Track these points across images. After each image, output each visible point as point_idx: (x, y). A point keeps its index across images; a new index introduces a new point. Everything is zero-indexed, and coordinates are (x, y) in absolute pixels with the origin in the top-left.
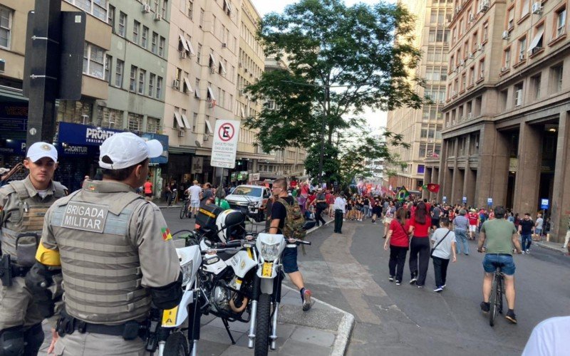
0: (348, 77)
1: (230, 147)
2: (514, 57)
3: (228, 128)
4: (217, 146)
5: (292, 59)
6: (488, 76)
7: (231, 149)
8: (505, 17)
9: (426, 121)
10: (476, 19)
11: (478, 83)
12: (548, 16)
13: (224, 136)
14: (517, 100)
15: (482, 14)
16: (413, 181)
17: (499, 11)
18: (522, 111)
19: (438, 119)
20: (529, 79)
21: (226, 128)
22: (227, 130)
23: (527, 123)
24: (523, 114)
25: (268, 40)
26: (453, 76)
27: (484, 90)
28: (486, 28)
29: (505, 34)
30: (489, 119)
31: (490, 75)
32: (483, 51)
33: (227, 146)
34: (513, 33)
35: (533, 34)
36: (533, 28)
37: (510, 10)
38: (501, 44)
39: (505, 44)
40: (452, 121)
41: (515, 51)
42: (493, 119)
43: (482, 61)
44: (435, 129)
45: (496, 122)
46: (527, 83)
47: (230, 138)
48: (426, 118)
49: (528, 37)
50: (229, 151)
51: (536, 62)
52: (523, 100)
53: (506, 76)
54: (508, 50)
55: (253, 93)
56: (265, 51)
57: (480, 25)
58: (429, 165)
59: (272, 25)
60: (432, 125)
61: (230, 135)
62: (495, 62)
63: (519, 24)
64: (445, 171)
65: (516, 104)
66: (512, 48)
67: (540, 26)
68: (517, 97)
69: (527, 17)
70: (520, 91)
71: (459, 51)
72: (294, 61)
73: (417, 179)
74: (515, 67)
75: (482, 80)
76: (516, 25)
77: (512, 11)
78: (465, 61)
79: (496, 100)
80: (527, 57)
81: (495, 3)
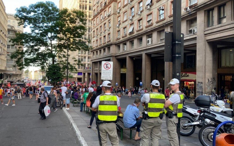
0: (56, 37)
1: (109, 72)
2: (122, 34)
3: (108, 64)
4: (104, 72)
5: (32, 28)
6: (112, 40)
7: (110, 73)
8: (117, 19)
9: (80, 55)
10: (104, 18)
11: (108, 42)
12: (135, 21)
13: (106, 68)
14: (124, 49)
15: (107, 17)
16: (76, 78)
17: (115, 17)
18: (127, 53)
19: (84, 54)
20: (129, 42)
21: (107, 64)
22: (107, 65)
23: (129, 57)
24: (128, 54)
25: (21, 18)
26: (95, 39)
27: (111, 44)
28: (110, 22)
29: (118, 25)
30: (113, 55)
31: (113, 39)
32: (109, 31)
33: (108, 72)
34: (120, 25)
35: (129, 27)
36: (129, 25)
37: (118, 17)
38: (116, 29)
39: (117, 29)
40: (96, 55)
41: (122, 32)
42: (115, 55)
43: (109, 34)
44: (83, 58)
45: (116, 56)
46: (128, 43)
47: (109, 68)
48: (80, 54)
49: (127, 27)
50: (109, 73)
51: (131, 37)
52: (127, 49)
53: (119, 40)
54: (119, 31)
55: (13, 42)
56: (19, 23)
57: (107, 21)
58: (84, 72)
59: (23, 12)
60: (82, 57)
61: (109, 67)
62: (114, 35)
63: (123, 23)
64: (93, 74)
65: (124, 50)
66: (121, 30)
67: (132, 24)
68: (124, 48)
69: (126, 21)
70: (125, 46)
71: (97, 29)
72: (33, 29)
73: (77, 78)
74: (123, 37)
75: (110, 41)
76: (122, 23)
77: (120, 17)
78: (101, 33)
79: (115, 48)
80: (127, 34)
81: (113, 14)
